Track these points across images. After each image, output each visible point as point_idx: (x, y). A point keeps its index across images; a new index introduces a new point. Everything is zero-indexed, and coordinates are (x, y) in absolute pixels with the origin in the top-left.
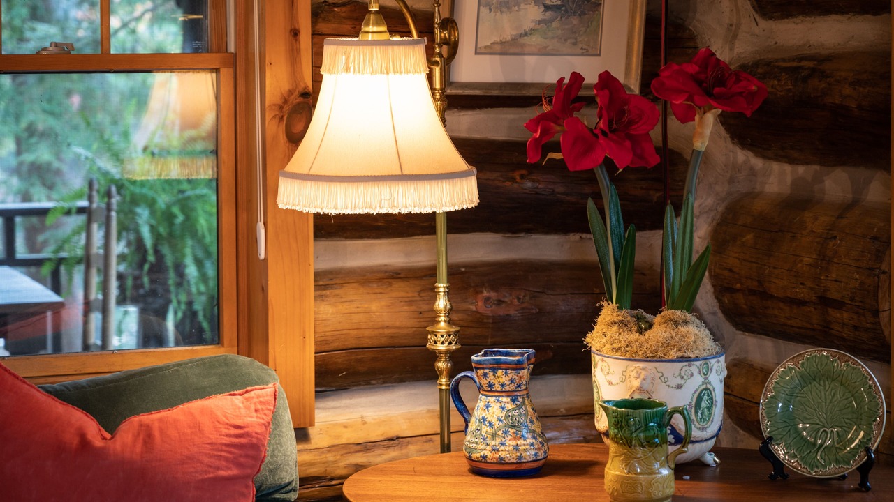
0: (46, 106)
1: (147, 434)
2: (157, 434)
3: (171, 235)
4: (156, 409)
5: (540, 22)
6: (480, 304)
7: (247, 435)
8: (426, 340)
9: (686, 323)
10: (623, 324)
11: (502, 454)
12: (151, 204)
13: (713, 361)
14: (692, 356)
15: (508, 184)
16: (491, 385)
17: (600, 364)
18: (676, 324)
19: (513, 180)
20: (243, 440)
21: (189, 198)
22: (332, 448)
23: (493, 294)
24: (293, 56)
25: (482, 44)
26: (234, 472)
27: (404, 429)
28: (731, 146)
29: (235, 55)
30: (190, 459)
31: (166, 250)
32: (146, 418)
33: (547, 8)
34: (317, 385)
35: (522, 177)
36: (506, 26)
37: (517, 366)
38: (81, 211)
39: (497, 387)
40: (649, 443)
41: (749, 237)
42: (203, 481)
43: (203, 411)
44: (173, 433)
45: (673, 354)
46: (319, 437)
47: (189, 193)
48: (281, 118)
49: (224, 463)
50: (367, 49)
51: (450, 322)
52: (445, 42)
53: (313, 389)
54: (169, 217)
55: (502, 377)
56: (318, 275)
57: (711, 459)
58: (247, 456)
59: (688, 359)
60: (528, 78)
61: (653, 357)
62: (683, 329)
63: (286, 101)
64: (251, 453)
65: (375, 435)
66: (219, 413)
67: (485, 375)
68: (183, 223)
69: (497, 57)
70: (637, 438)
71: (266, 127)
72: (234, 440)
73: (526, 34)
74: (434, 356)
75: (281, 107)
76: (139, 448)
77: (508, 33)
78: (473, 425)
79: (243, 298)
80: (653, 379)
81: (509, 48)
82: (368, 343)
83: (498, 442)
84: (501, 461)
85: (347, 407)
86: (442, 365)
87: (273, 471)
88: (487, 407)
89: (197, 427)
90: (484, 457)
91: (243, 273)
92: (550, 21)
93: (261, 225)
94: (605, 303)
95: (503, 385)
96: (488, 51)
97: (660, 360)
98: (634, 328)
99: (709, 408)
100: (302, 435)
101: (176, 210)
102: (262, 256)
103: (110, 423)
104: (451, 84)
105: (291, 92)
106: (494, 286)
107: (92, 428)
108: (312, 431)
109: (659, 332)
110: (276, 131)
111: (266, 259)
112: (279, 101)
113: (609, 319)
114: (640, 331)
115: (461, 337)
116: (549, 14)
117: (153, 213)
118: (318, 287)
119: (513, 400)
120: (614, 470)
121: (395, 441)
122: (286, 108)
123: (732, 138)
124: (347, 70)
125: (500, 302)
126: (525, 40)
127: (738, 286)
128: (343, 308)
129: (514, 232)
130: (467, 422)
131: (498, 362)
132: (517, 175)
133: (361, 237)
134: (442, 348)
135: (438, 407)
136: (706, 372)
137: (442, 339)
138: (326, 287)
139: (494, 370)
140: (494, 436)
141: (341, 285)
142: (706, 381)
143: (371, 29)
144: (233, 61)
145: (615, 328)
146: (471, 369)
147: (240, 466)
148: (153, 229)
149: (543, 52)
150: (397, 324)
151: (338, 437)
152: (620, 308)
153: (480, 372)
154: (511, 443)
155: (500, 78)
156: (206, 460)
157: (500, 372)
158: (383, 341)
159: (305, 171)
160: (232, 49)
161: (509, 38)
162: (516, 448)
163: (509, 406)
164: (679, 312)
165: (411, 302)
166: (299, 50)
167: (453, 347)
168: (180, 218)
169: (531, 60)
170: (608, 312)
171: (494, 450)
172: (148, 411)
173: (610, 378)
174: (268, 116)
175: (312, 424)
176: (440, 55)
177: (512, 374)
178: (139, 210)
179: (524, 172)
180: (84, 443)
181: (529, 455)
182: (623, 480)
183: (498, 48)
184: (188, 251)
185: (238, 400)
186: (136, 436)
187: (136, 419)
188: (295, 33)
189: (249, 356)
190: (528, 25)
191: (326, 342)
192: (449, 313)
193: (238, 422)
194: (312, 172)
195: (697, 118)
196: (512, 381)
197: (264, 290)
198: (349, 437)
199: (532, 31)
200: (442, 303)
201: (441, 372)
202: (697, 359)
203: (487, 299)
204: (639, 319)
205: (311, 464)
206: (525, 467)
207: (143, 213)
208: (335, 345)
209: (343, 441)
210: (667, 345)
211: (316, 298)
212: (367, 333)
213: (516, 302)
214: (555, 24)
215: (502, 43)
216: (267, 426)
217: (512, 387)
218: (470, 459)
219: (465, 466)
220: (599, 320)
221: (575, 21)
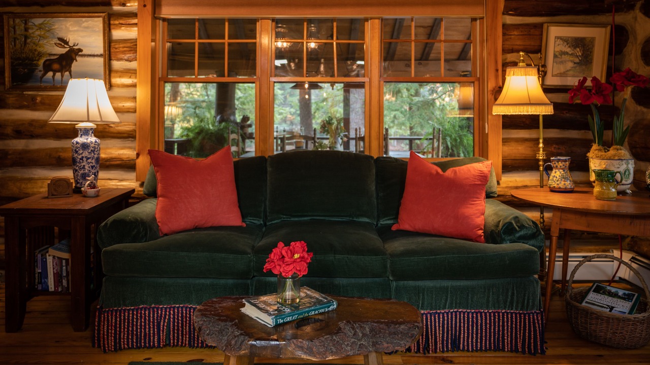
0: (419, 116)
1: (455, 172)
2: (458, 172)
3: (456, 145)
4: (458, 166)
5: (572, 67)
6: (553, 149)
7: (484, 173)
8: (536, 156)
9: (621, 149)
10: (600, 150)
11: (560, 186)
12: (451, 136)
13: (630, 161)
14: (623, 158)
15: (562, 115)
16: (557, 166)
17: (592, 161)
18: (618, 150)
19: (563, 113)
20: (482, 175)
21: (461, 135)
22: (506, 187)
23: (557, 146)
24: (497, 77)
25: (554, 73)
26: (479, 183)
27: (528, 184)
28: (636, 105)
29: (479, 78)
30: (467, 178)
31: (454, 149)
32: (454, 168)
33: (575, 63)
34: (503, 169)
35: (566, 113)
36: (562, 69)
37: (565, 161)
38: (430, 139)
39: (559, 167)
40: (608, 181)
41: (642, 131)
42: (471, 184)
43: (470, 167)
44: (462, 172)
45: (616, 158)
46: (503, 185)
47: (461, 134)
48: (493, 94)
49: (476, 180)
50: (520, 69)
51: (543, 151)
52: (543, 71)
53: (501, 171)
54: (456, 140)
55: (560, 164)
56: (503, 139)
57: (629, 191)
58: (483, 179)
59: (622, 160)
60: (568, 84)
61: (610, 159)
62: (620, 151)
63: (494, 89)
64: (485, 178)
65: (520, 185)
66: (475, 167)
67: (555, 163)
68: (459, 142)
69: (559, 78)
70: (605, 179)
71: (488, 96)
72: (480, 174)
73: (568, 71)
74: (538, 160)
75: (493, 91)
76: (453, 175)
77: (562, 70)
78: (551, 178)
79: (481, 145)
80: (610, 165)
81: (562, 75)
82: (518, 158)
83: (559, 182)
84: (560, 188)
85: (511, 177)
86: (541, 163)
87: (490, 188)
88: (556, 172)
89: (469, 170)
90: (554, 187)
91: (481, 138)
92: (576, 67)
93: (486, 124)
94: (594, 144)
95: (561, 166)
96: (556, 76)
97: (612, 160)
98: (603, 151)
99: (629, 175)
100: (498, 183)
101: (458, 138)
102: (487, 132)
103: (444, 170)
104: (544, 85)
105: (496, 87)
106: (557, 144)
107: (440, 170)
108: (501, 182)
109: (612, 152)
110: (491, 97)
111: (488, 133)
112: (492, 89)
113: (595, 148)
114: (605, 152)
115: (547, 155)
116: (575, 65)
117: (451, 139)
118: (503, 142)
119: (564, 171)
120: (597, 189)
121: (526, 187)
122: (494, 91)
123: (636, 103)
124: (514, 75)
125: (559, 149)
126: (568, 73)
127: (638, 146)
128: (511, 148)
129: (563, 129)
130: (549, 177)
131: (559, 160)
132: (565, 112)
133: (516, 129)
134: (541, 158)
135: (539, 178)
136: (628, 164)
137: (541, 156)
138: (505, 142)
139: (558, 162)
140: (558, 181)
141: (510, 142)
142: (627, 166)
143: (521, 64)
144: (479, 79)
145: (597, 151)
146: (550, 162)
147: (481, 181)
148: (451, 143)
149: (573, 76)
150: (527, 153)
151: (508, 184)
152: (599, 146)
153: (553, 162)
154: (563, 183)
155: (560, 84)
156: (471, 179)
157: (560, 162)
158: (522, 158)
159: (501, 103)
160: (478, 76)
161: (562, 72)
162: (565, 184)
163: (563, 173)
164: (618, 146)
165: (531, 147)
166: (498, 75)
167: (545, 158)
168: (459, 140)
169: (569, 78)
170: (595, 146)
171: (558, 184)
172: (455, 167)
173: (595, 165)
174: (489, 93)
175: (501, 180)
176: (541, 74)
177: (563, 163)
178: (447, 138)
179: (567, 111)
180: (437, 173)
181: (569, 187)
182: (599, 192)
183: (559, 75)
184: (461, 150)
185: (481, 164)
186: (452, 172)
187: (452, 169)
188: (497, 70)
189: (483, 157)
190: (568, 68)
191: (505, 157)
192: (543, 148)
193: (481, 170)
194: (503, 103)
195: (625, 89)
196: (563, 165)
197: (487, 142)
198: (511, 184)
199: (570, 70)
200: (541, 145)
201: (540, 165)
202: (624, 160)
203: (555, 148)
204: (605, 149)
205: (500, 191)
206: (567, 190)
207: (448, 139)
208: (508, 158)
209: (510, 185)
210: (615, 156)
211: (502, 145)
212: (518, 155)
213: (564, 149)
214: (577, 68)
215: (560, 73)
216: (489, 171)
217: (564, 167)
218: (550, 187)
219: (548, 189)
220: (592, 149)
221: (584, 67)
